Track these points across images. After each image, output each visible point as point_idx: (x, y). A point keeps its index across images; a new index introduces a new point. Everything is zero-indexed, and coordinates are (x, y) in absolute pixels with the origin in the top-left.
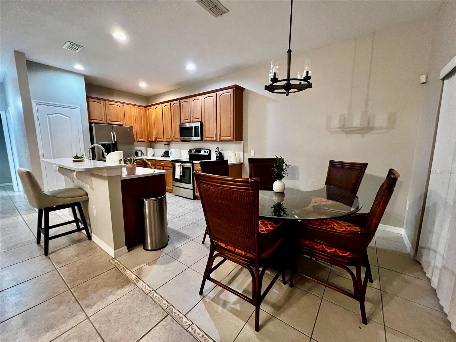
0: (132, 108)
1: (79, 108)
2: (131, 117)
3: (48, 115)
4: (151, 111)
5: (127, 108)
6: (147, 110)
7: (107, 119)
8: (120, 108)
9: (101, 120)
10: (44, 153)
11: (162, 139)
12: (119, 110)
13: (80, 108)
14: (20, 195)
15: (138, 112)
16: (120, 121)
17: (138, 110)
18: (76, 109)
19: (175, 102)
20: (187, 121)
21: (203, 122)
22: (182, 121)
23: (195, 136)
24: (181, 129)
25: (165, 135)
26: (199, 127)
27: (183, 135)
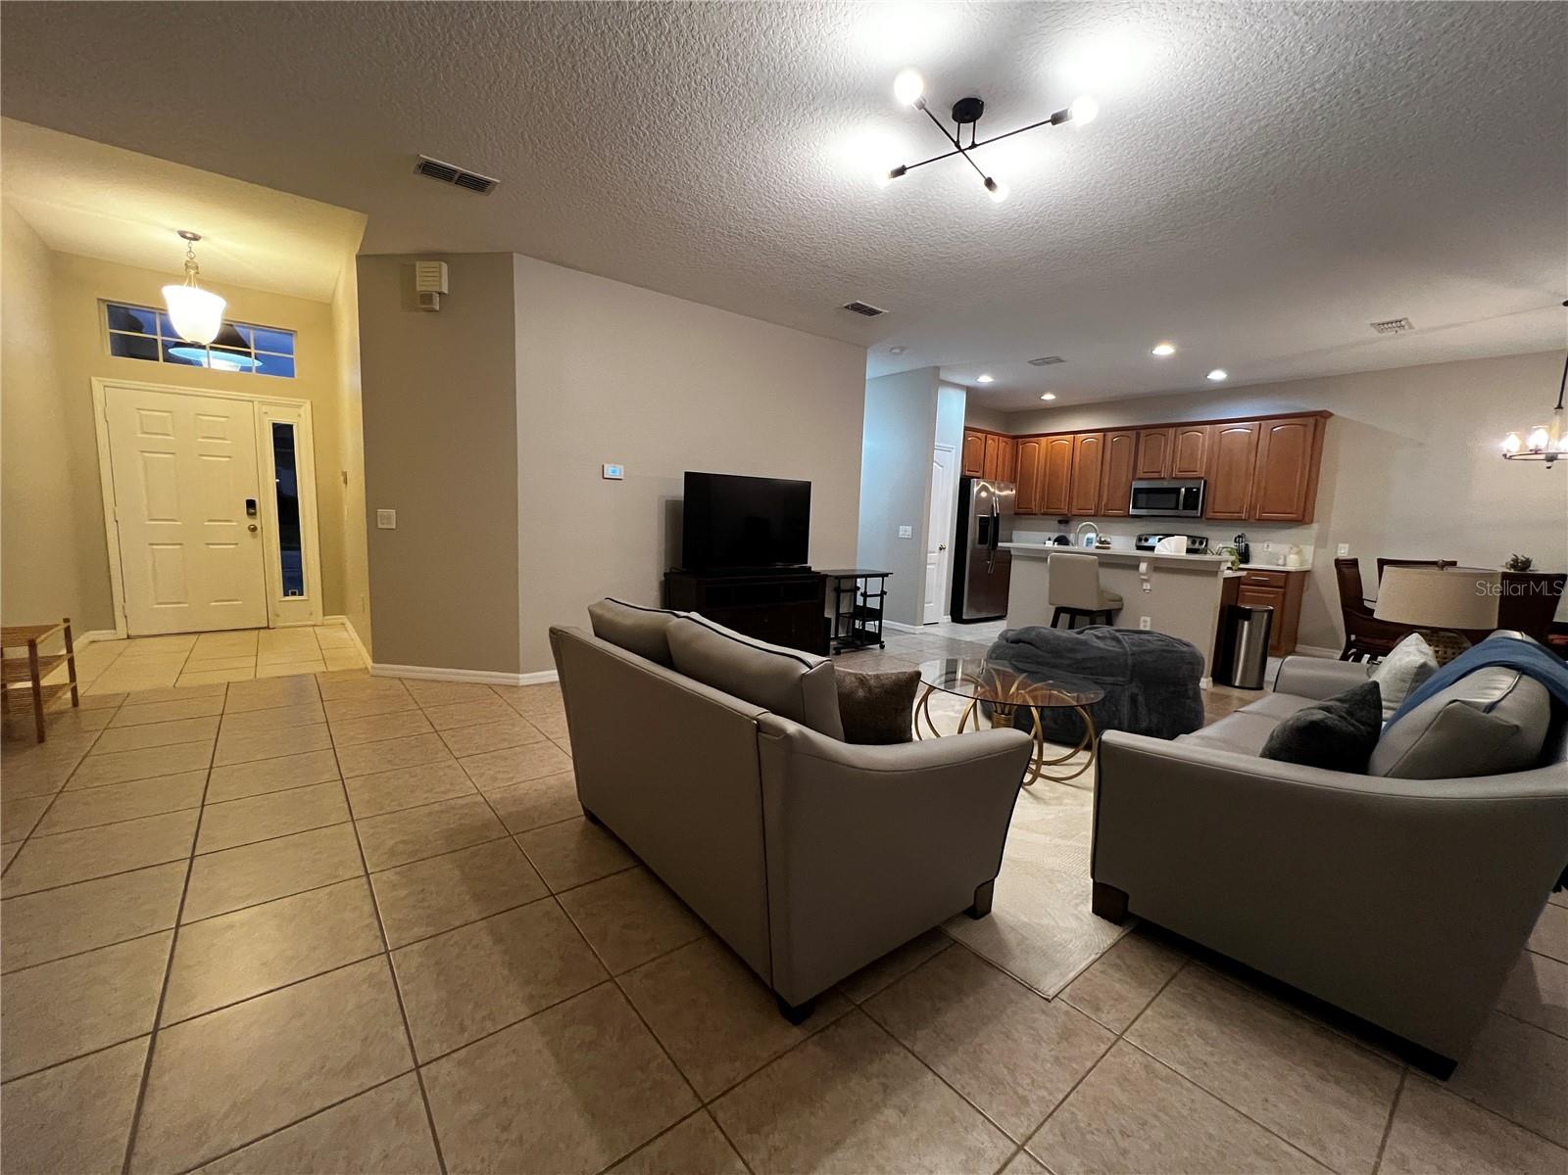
1: (954, 449)
4: (1035, 446)
6: (1020, 443)
11: (1057, 509)
18: (951, 451)
19: (1124, 433)
20: (1156, 475)
21: (1211, 481)
22: (1140, 474)
23: (1185, 508)
24: (1138, 491)
25: (1075, 500)
26: (1199, 489)
27: (1139, 504)
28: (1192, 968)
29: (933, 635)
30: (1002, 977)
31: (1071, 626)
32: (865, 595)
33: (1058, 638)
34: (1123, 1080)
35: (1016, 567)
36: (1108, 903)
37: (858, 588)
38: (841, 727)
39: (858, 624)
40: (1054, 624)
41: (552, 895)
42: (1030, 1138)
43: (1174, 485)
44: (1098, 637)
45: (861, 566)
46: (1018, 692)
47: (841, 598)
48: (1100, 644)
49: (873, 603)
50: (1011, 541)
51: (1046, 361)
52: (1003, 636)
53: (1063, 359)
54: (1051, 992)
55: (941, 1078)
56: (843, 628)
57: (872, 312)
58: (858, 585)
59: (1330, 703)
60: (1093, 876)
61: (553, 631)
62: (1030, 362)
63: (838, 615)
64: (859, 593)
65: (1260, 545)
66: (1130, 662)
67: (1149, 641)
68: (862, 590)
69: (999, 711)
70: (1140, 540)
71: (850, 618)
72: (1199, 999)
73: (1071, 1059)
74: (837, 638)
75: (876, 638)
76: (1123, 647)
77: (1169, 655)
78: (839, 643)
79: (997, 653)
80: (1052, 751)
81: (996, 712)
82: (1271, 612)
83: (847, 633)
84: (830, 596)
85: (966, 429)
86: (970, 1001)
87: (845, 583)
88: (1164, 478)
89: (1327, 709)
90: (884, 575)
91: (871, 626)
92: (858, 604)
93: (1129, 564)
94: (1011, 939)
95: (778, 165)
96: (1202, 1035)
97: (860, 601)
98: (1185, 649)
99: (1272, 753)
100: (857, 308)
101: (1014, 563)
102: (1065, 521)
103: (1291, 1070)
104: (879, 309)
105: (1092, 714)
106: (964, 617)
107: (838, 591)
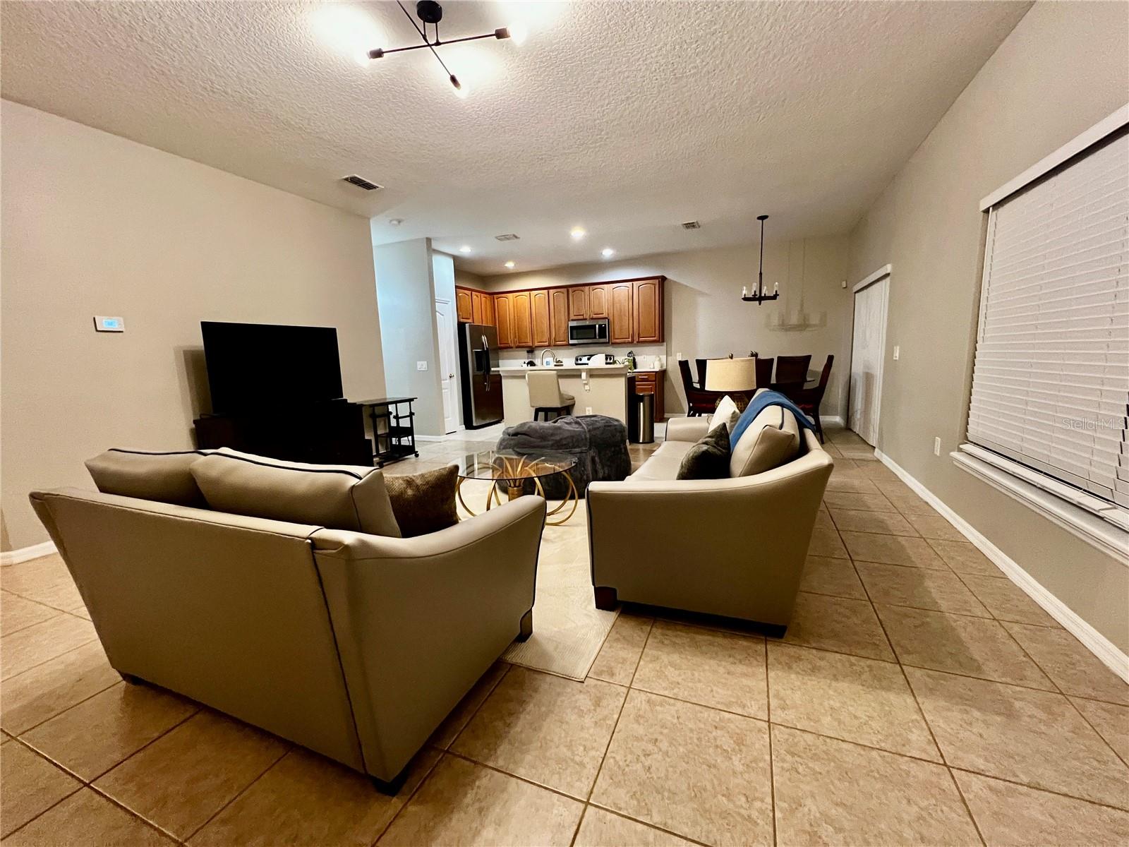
0: (479, 297)
2: (478, 310)
4: (505, 300)
5: (474, 297)
6: (495, 298)
11: (528, 343)
15: (484, 302)
18: (448, 304)
19: (559, 290)
20: (581, 317)
21: (611, 319)
22: (572, 317)
23: (600, 338)
24: (572, 328)
25: (536, 337)
26: (605, 325)
27: (575, 336)
28: (657, 624)
29: (454, 440)
30: (548, 678)
31: (546, 420)
32: (397, 417)
33: (542, 428)
34: (638, 718)
35: (506, 384)
36: (605, 599)
37: (391, 413)
38: (397, 526)
39: (394, 441)
40: (536, 419)
41: (86, 785)
42: (591, 792)
43: (591, 323)
44: (567, 423)
45: (391, 395)
46: (522, 469)
47: (378, 423)
48: (568, 427)
49: (405, 423)
50: (498, 367)
51: (506, 238)
52: (506, 433)
53: (518, 236)
54: (583, 676)
55: (522, 779)
56: (382, 445)
57: (369, 187)
58: (390, 410)
59: (707, 439)
60: (594, 584)
61: (34, 497)
62: (496, 238)
63: (377, 436)
64: (392, 417)
65: (639, 357)
66: (588, 436)
67: (596, 421)
68: (394, 414)
69: (512, 485)
70: (577, 360)
71: (387, 437)
72: (666, 642)
73: (604, 719)
74: (378, 454)
75: (411, 450)
76: (583, 428)
77: (609, 428)
78: (380, 459)
79: (503, 445)
80: (552, 505)
81: (510, 486)
82: (651, 396)
83: (386, 449)
84: (367, 421)
85: (456, 287)
86: (530, 707)
87: (379, 411)
88: (586, 319)
89: (706, 443)
90: (410, 400)
91: (405, 441)
92: (392, 425)
93: (575, 375)
94: (550, 648)
95: (255, 23)
96: (672, 664)
97: (393, 423)
98: (616, 423)
99: (683, 476)
100: (355, 181)
101: (504, 382)
102: (531, 351)
103: (719, 665)
104: (375, 184)
105: (571, 475)
106: (474, 424)
107: (374, 417)
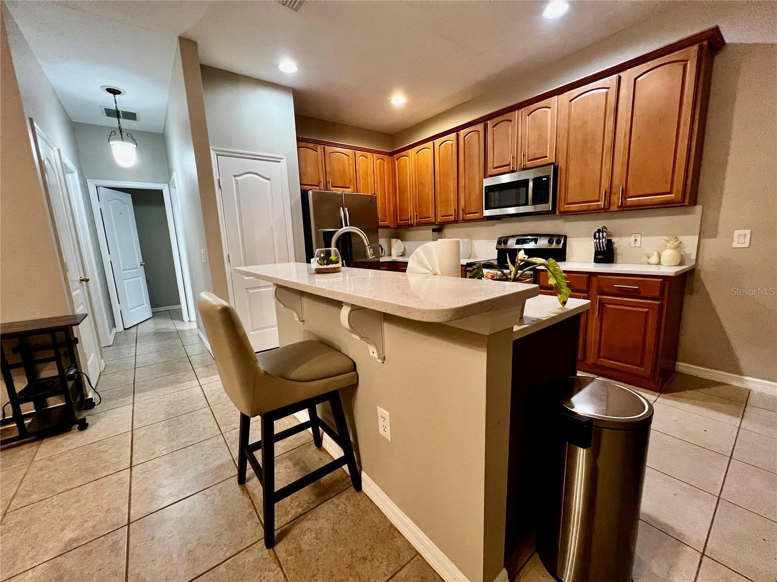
0: (369, 157)
1: (285, 159)
2: (367, 176)
3: (235, 176)
4: (406, 159)
5: (360, 158)
6: (395, 159)
7: (326, 182)
8: (349, 160)
9: (317, 184)
10: (230, 255)
11: (430, 218)
12: (346, 162)
13: (287, 159)
14: (191, 330)
15: (379, 164)
16: (348, 186)
17: (378, 161)
18: (279, 162)
19: (473, 128)
20: (506, 169)
21: (562, 164)
22: (491, 170)
23: (536, 204)
24: (488, 189)
25: (439, 207)
26: (548, 177)
27: (491, 204)
43: (523, 177)
70: (499, 243)
88: (513, 171)
